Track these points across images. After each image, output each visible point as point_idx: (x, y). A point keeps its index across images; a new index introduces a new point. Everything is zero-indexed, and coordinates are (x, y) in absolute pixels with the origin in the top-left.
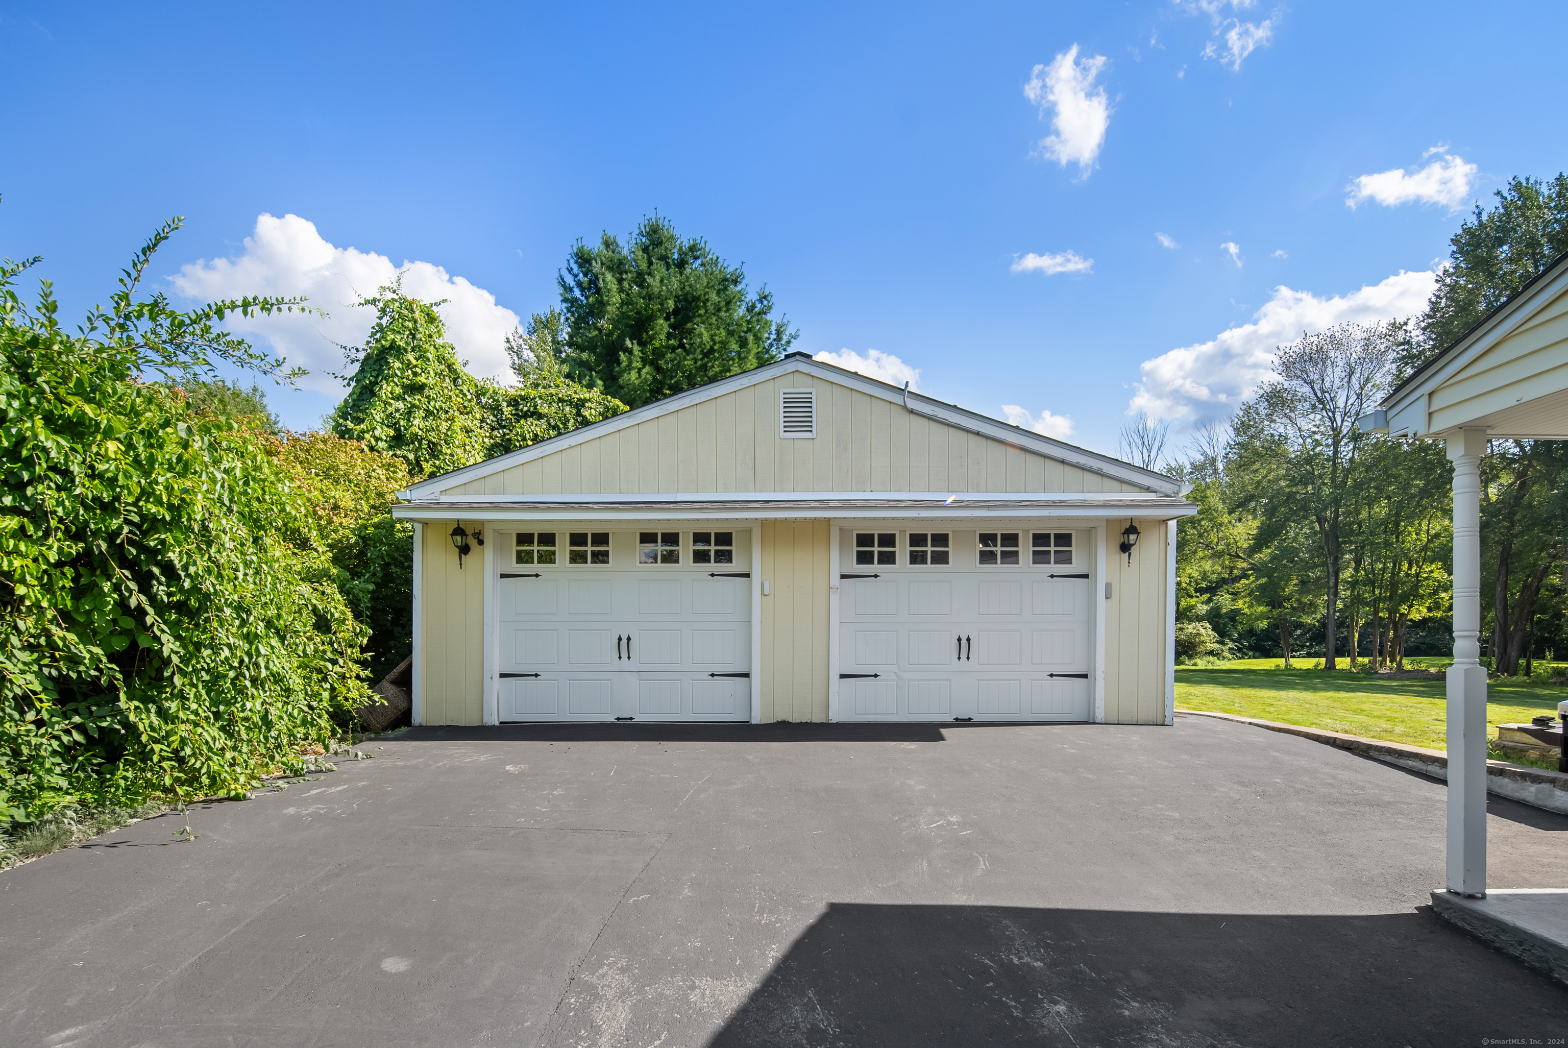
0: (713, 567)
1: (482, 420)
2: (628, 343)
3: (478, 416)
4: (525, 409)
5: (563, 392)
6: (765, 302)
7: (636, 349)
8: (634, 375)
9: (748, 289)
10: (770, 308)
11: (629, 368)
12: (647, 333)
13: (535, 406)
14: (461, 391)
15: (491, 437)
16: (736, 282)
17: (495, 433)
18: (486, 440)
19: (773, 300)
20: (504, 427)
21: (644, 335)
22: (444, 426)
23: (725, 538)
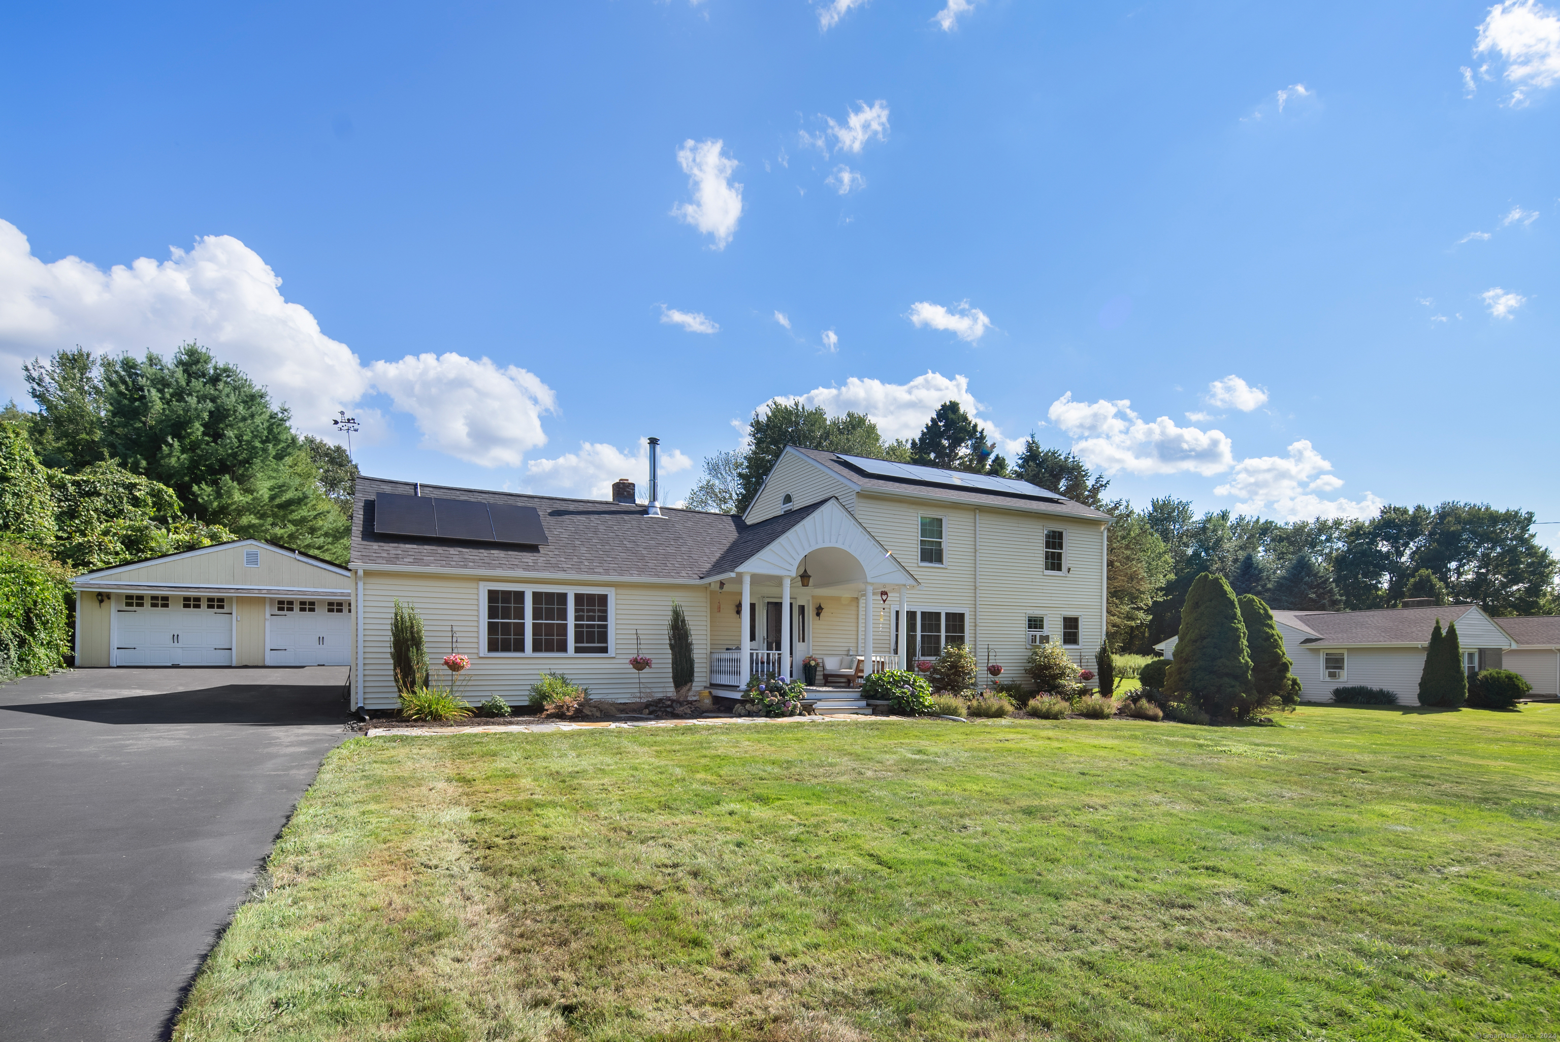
0: (216, 610)
1: (52, 495)
2: (170, 440)
3: (49, 493)
4: (87, 489)
5: (118, 477)
6: (286, 413)
7: (176, 444)
8: (173, 461)
9: (272, 400)
10: (289, 418)
11: (170, 455)
12: (186, 431)
13: (95, 488)
14: (36, 478)
15: (59, 507)
16: (262, 397)
17: (62, 504)
18: (55, 509)
19: (291, 413)
20: (70, 500)
21: (183, 432)
22: (27, 501)
23: (221, 600)
